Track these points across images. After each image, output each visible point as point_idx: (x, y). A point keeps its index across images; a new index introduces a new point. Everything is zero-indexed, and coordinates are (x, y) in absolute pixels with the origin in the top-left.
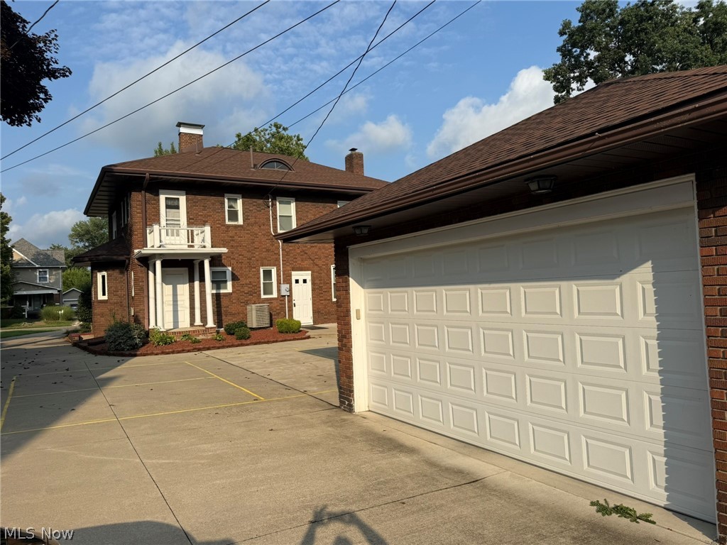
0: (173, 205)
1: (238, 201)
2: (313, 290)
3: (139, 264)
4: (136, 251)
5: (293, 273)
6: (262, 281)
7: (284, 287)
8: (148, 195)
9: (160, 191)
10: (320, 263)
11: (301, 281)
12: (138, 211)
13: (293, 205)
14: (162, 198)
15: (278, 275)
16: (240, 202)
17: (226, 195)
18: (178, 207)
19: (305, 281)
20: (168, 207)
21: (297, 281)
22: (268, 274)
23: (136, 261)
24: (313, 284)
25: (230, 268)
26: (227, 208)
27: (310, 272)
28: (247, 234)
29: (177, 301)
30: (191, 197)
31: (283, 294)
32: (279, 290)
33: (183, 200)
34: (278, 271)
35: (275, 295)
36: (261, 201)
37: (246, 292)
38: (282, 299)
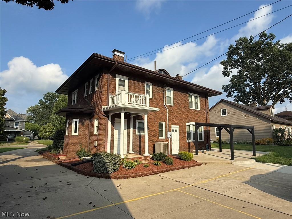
0: (122, 84)
1: (150, 87)
2: (180, 135)
3: (104, 115)
4: (103, 107)
5: (172, 126)
6: (159, 130)
7: (169, 133)
8: (111, 76)
9: (117, 75)
10: (182, 122)
11: (174, 131)
12: (105, 84)
13: (172, 92)
14: (117, 79)
15: (166, 127)
16: (151, 87)
17: (146, 82)
18: (124, 86)
19: (176, 131)
20: (119, 85)
22: (161, 125)
23: (103, 113)
24: (180, 132)
26: (146, 90)
27: (178, 126)
28: (154, 103)
29: (118, 138)
30: (131, 81)
31: (168, 137)
32: (166, 135)
33: (127, 82)
34: (166, 124)
35: (164, 137)
36: (160, 88)
37: (153, 135)
38: (167, 139)
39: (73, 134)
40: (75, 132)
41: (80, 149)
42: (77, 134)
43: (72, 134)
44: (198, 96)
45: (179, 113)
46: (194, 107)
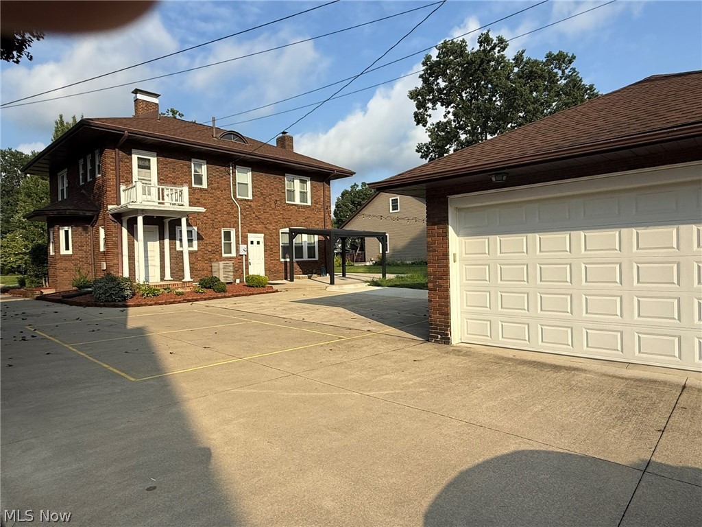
0: (144, 165)
1: (203, 167)
2: (265, 251)
3: (113, 219)
4: (110, 207)
5: (249, 235)
6: (223, 241)
7: (242, 247)
8: (121, 153)
9: (133, 151)
10: (271, 227)
11: (255, 243)
12: (111, 168)
13: (250, 174)
14: (135, 157)
15: (237, 236)
16: (204, 167)
17: (193, 160)
18: (148, 168)
19: (258, 243)
20: (140, 167)
21: (252, 243)
22: (228, 235)
23: (110, 216)
24: (265, 245)
25: (196, 228)
26: (193, 173)
27: (263, 235)
28: (211, 197)
29: (147, 257)
30: (161, 159)
31: (241, 254)
32: (237, 250)
33: (154, 161)
34: (237, 232)
35: (234, 254)
36: (222, 168)
37: (210, 250)
38: (240, 258)
39: (63, 251)
40: (67, 248)
41: (78, 277)
42: (70, 252)
43: (61, 253)
44: (308, 179)
45: (264, 212)
46: (297, 201)
